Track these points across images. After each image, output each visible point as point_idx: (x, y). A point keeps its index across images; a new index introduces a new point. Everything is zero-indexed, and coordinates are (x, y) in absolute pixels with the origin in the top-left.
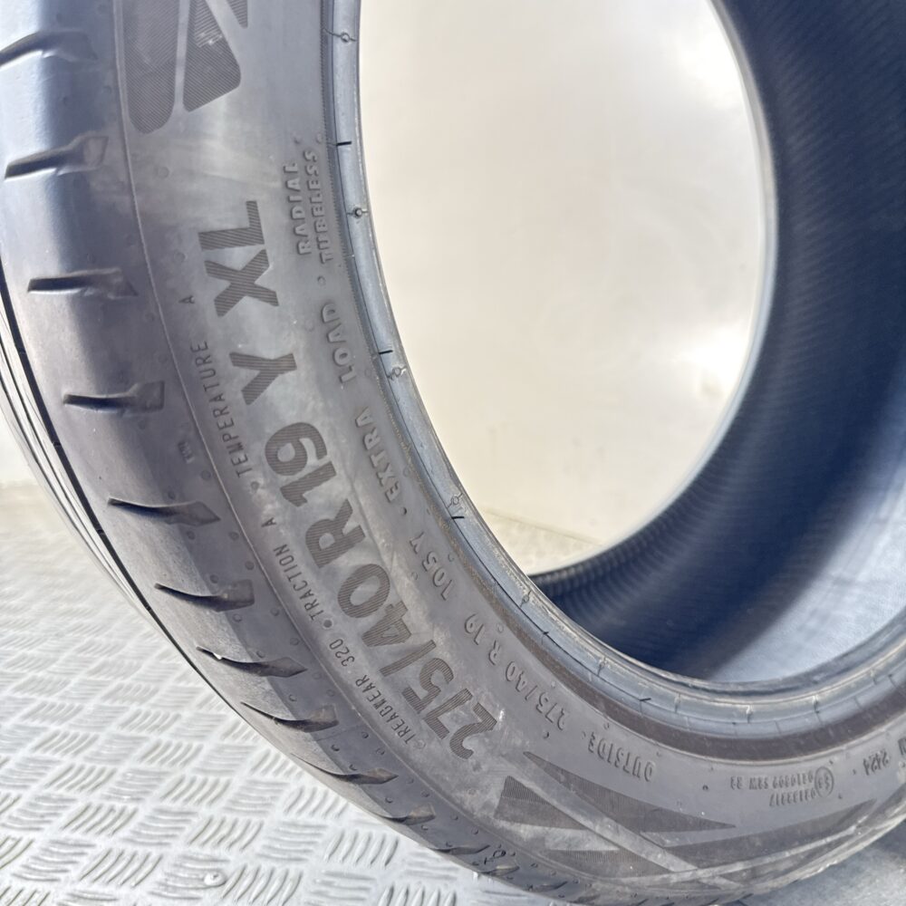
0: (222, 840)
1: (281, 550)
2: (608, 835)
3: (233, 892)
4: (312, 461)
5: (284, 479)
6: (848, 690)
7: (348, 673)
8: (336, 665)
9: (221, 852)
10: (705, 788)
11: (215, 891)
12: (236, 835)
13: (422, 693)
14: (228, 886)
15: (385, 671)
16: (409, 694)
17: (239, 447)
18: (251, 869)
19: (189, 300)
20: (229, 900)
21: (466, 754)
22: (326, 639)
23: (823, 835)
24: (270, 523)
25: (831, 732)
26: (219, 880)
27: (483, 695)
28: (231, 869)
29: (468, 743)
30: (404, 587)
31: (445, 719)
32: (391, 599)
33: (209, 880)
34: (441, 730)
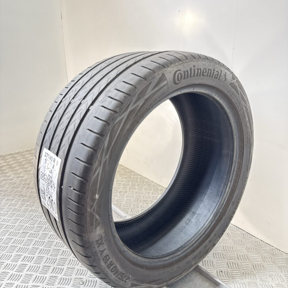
0: (81, 274)
1: (104, 268)
2: (145, 285)
3: (86, 285)
4: (108, 258)
5: (105, 261)
6: (185, 251)
7: (112, 278)
8: (110, 277)
9: (82, 277)
10: (160, 275)
11: (83, 285)
12: (84, 273)
13: (121, 277)
14: (84, 284)
15: (116, 277)
16: (119, 278)
17: (100, 260)
18: (88, 280)
19: (95, 247)
20: (85, 287)
21: (126, 282)
22: (109, 275)
23: (179, 276)
24: (103, 266)
25: (181, 259)
26: (83, 283)
27: (128, 275)
28: (84, 280)
29: (126, 281)
30: (119, 267)
31: (124, 279)
32: (117, 269)
33: (81, 283)
34: (123, 281)
